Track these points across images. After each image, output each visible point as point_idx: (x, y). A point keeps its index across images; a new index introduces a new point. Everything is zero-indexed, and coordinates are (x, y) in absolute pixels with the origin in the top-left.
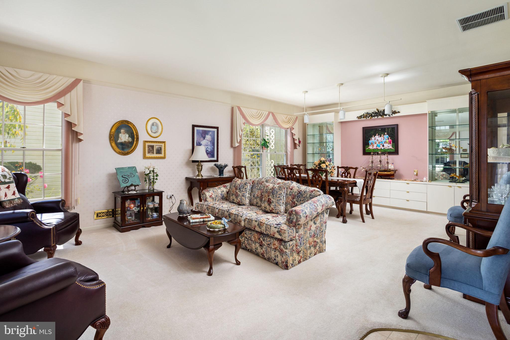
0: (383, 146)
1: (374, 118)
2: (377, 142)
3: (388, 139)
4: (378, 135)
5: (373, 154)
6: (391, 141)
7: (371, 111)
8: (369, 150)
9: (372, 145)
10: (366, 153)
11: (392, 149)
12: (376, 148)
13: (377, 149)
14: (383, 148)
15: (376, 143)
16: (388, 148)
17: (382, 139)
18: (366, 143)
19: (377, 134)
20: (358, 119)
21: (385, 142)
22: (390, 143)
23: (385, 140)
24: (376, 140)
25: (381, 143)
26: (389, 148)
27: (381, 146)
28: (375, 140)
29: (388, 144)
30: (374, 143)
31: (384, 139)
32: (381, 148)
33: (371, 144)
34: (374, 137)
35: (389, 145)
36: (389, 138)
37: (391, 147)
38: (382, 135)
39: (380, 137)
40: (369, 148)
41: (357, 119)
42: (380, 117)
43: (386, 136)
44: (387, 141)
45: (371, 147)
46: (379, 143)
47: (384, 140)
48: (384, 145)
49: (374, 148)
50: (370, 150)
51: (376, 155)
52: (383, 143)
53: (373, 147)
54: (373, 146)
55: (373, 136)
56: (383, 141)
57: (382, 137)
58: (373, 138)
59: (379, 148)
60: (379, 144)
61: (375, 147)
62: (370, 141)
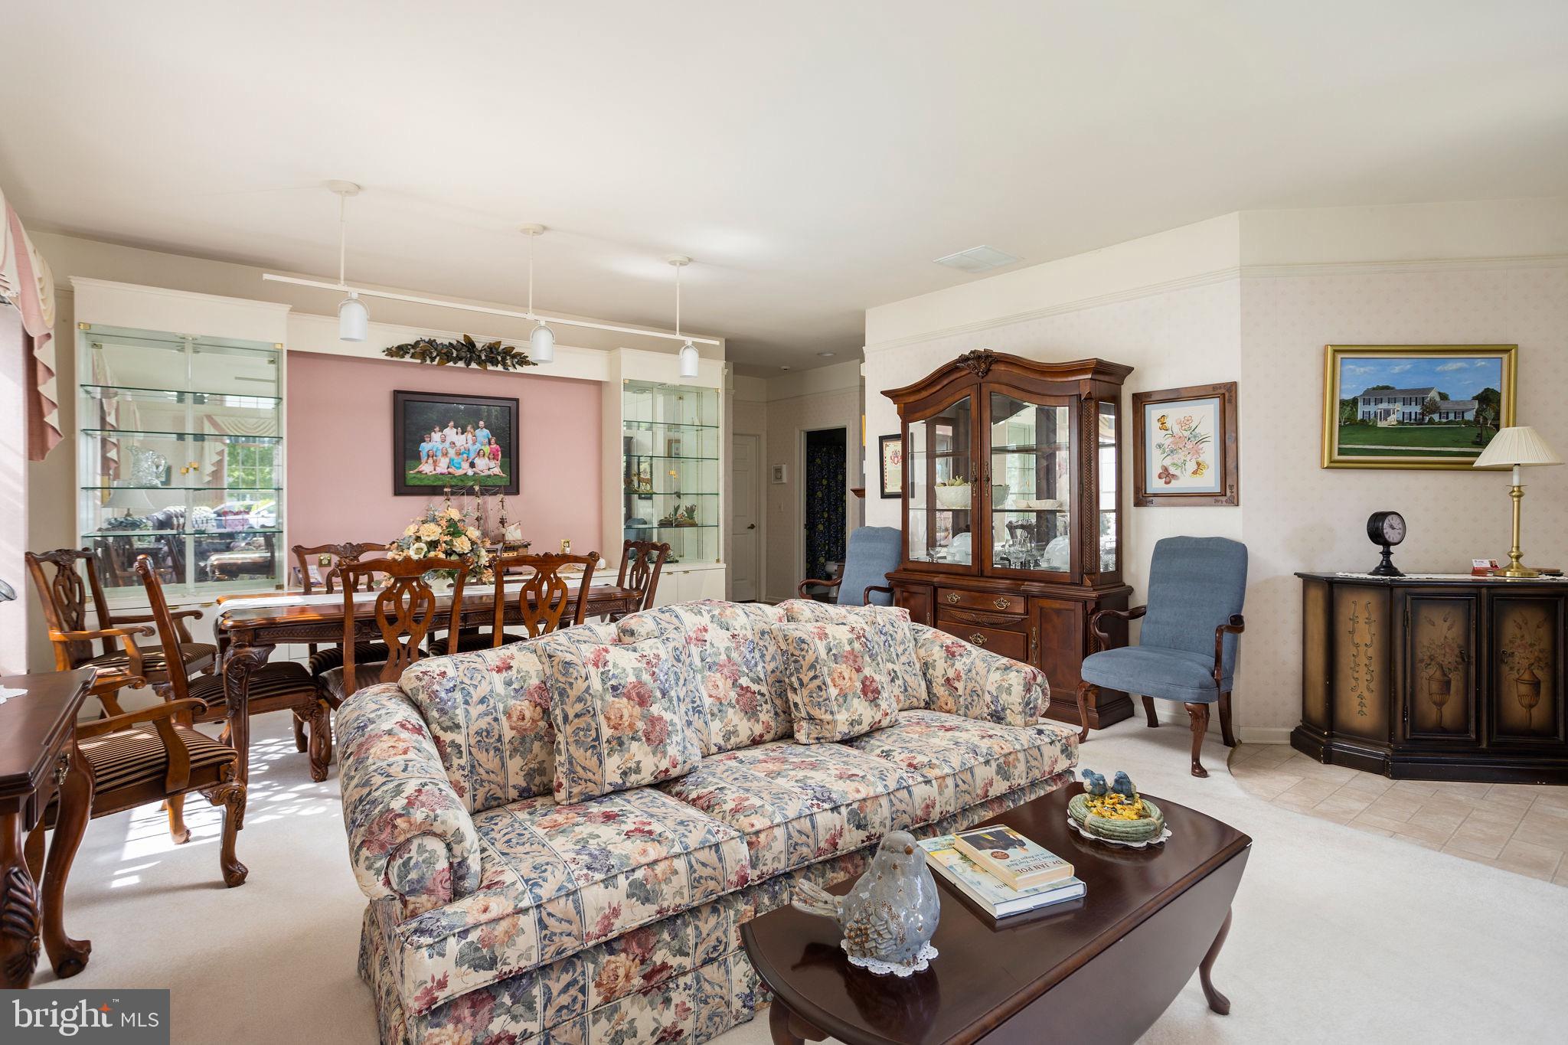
0: (472, 465)
1: (451, 364)
2: (452, 452)
3: (490, 444)
4: (456, 427)
5: (453, 493)
6: (497, 451)
7: (445, 337)
8: (419, 476)
9: (430, 461)
10: (402, 487)
11: (502, 477)
12: (445, 471)
13: (449, 473)
14: (470, 472)
15: (445, 454)
16: (487, 473)
17: (470, 442)
18: (405, 450)
19: (452, 424)
20: (389, 358)
21: (479, 453)
22: (495, 458)
23: (478, 446)
24: (447, 444)
25: (465, 455)
26: (490, 472)
27: (466, 465)
28: (443, 441)
29: (489, 458)
30: (439, 454)
31: (474, 444)
32: (464, 472)
33: (428, 456)
34: (441, 430)
35: (492, 464)
36: (493, 441)
37: (497, 471)
38: (469, 428)
39: (462, 433)
40: (420, 472)
41: (383, 356)
42: (474, 365)
43: (483, 434)
44: (487, 449)
45: (426, 468)
46: (459, 454)
47: (476, 447)
48: (477, 461)
49: (439, 470)
50: (423, 476)
51: (463, 494)
52: (472, 456)
53: (437, 468)
54: (435, 462)
55: (437, 429)
56: (474, 449)
57: (470, 436)
58: (436, 436)
59: (459, 472)
60: (457, 460)
61: (442, 467)
62: (425, 447)
